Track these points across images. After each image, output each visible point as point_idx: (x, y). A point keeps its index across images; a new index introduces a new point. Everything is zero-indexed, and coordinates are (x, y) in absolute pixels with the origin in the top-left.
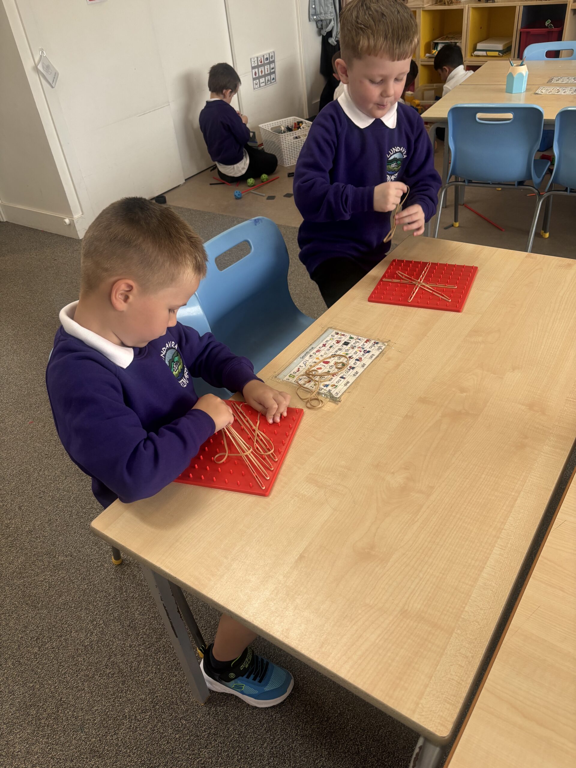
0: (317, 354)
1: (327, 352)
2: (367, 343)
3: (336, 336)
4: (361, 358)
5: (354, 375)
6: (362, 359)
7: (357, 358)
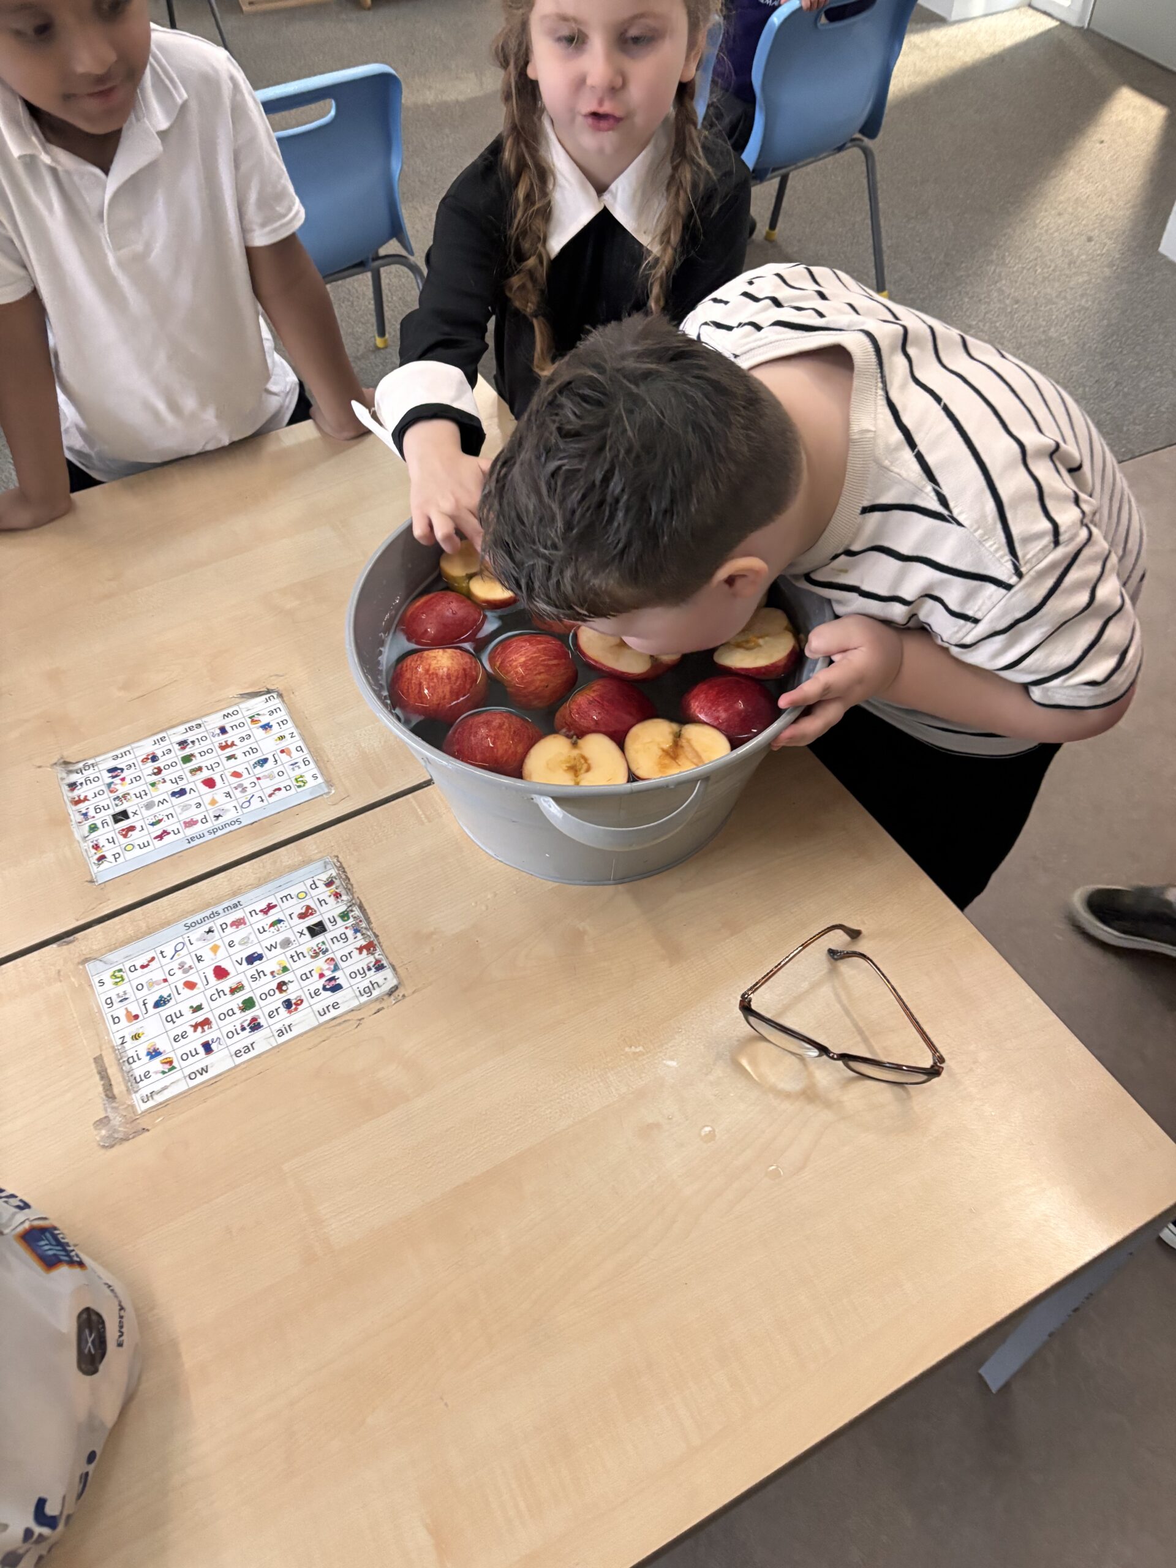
0: (229, 930)
1: (252, 937)
2: (361, 953)
3: (322, 888)
4: (302, 1001)
5: (237, 1054)
6: (300, 1008)
7: (293, 998)
